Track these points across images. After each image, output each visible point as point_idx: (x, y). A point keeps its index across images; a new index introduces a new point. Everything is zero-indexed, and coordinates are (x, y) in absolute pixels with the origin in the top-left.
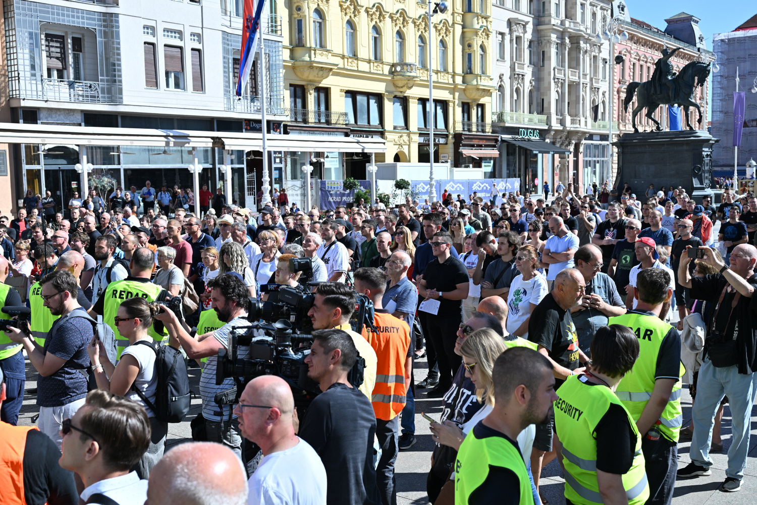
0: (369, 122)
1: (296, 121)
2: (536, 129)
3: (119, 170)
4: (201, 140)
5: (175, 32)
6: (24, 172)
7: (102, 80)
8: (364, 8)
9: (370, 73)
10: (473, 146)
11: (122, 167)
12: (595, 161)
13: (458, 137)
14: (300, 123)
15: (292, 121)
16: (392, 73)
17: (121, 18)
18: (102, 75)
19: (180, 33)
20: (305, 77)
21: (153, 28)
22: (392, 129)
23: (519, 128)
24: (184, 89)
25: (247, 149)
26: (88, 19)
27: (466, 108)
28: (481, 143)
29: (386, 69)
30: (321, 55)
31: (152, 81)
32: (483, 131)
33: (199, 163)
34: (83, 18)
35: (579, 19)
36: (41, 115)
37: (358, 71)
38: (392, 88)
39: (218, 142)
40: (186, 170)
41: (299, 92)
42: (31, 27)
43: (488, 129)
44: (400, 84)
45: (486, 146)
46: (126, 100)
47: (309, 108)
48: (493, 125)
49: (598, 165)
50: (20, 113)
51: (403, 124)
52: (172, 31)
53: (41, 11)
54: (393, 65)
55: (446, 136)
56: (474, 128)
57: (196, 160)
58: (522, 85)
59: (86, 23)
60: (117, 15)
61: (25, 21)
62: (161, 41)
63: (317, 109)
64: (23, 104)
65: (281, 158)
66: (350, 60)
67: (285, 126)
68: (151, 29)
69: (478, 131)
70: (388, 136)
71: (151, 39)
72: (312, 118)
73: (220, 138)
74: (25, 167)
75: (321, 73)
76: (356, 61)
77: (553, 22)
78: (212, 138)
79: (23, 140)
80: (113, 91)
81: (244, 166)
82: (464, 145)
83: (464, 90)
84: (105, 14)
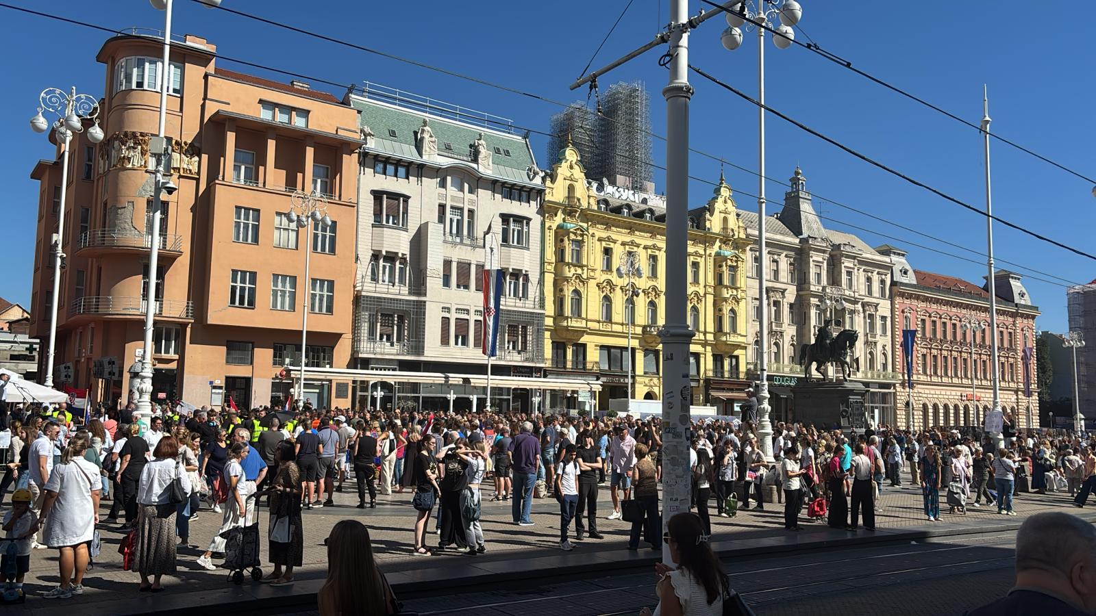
0: (622, 369)
1: (557, 367)
2: (794, 377)
3: (419, 397)
4: (456, 378)
5: (464, 310)
6: (358, 396)
7: (412, 341)
8: (619, 287)
9: (623, 333)
10: (724, 389)
11: (421, 395)
12: (872, 407)
13: (707, 381)
14: (559, 369)
15: (552, 368)
16: (643, 331)
17: (427, 304)
18: (412, 338)
19: (468, 310)
20: (564, 336)
21: (449, 308)
22: (642, 374)
23: (775, 376)
24: (467, 346)
25: (513, 387)
26: (406, 304)
27: (718, 359)
28: (732, 387)
29: (639, 330)
30: (577, 321)
31: (445, 341)
32: (738, 378)
33: (454, 394)
34: (403, 304)
35: (844, 286)
36: (372, 363)
37: (612, 332)
38: (644, 344)
39: (466, 381)
40: (446, 398)
41: (559, 347)
42: (370, 311)
43: (742, 376)
44: (650, 340)
45: (737, 389)
46: (426, 353)
47: (568, 358)
48: (748, 372)
49: (876, 411)
50: (359, 361)
51: (655, 371)
52: (462, 310)
53: (377, 302)
54: (644, 327)
55: (698, 381)
56: (727, 375)
57: (452, 391)
58: (781, 340)
59: (404, 307)
60: (425, 302)
61: (367, 307)
62: (453, 317)
63: (575, 359)
64: (360, 356)
65: (540, 393)
66: (605, 324)
67: (545, 371)
68: (448, 310)
69: (731, 377)
70: (638, 380)
71: (447, 315)
72: (569, 365)
73: (469, 379)
74: (359, 393)
75: (576, 334)
76: (610, 325)
77: (812, 288)
78: (463, 378)
79: (359, 378)
80: (418, 348)
81: (511, 397)
82: (713, 388)
83: (715, 344)
84: (417, 301)
